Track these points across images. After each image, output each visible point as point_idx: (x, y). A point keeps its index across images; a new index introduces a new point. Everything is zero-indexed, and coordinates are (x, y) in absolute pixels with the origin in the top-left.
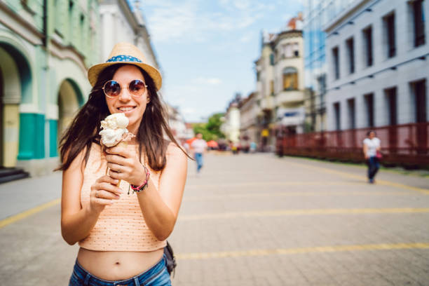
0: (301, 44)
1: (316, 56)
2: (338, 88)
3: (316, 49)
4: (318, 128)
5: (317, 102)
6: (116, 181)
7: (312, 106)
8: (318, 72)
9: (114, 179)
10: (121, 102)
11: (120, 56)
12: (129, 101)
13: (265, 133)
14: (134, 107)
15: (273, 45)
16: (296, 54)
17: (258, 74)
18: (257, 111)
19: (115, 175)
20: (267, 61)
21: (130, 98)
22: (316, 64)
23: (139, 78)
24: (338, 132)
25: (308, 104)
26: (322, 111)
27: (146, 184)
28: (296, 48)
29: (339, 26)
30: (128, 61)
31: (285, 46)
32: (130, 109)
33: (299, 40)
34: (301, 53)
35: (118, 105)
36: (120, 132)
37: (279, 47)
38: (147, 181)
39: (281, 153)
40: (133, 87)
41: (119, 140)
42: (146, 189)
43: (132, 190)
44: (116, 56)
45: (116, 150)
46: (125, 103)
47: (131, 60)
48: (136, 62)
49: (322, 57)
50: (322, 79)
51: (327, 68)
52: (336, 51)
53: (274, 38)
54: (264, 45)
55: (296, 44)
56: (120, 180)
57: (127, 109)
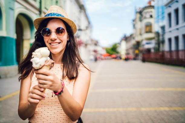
0: (153, 12)
1: (160, 17)
2: (170, 32)
3: (160, 14)
4: (161, 49)
5: (161, 38)
6: (42, 89)
7: (158, 40)
8: (161, 24)
9: (41, 88)
10: (51, 40)
11: (51, 14)
12: (56, 40)
13: (137, 52)
14: (59, 43)
15: (140, 13)
16: (151, 16)
17: (134, 26)
18: (133, 42)
19: (41, 86)
20: (138, 19)
21: (56, 38)
22: (160, 20)
23: (62, 26)
24: (170, 51)
25: (156, 39)
26: (163, 42)
27: (62, 91)
28: (151, 14)
29: (171, 3)
30: (55, 16)
31: (146, 13)
32: (56, 44)
33: (152, 10)
34: (153, 16)
35: (50, 42)
36: (44, 59)
37: (143, 13)
38: (63, 89)
39: (144, 60)
40: (59, 31)
41: (43, 64)
42: (62, 94)
43: (54, 95)
44: (49, 13)
45: (40, 71)
46: (54, 41)
47: (57, 15)
48: (61, 17)
49: (163, 18)
50: (163, 28)
51: (165, 22)
52: (170, 15)
53: (141, 9)
54: (137, 12)
55: (151, 12)
56: (45, 89)
57: (55, 44)
